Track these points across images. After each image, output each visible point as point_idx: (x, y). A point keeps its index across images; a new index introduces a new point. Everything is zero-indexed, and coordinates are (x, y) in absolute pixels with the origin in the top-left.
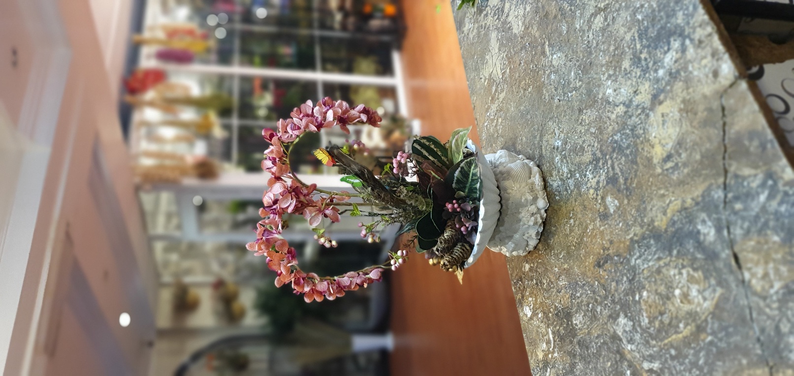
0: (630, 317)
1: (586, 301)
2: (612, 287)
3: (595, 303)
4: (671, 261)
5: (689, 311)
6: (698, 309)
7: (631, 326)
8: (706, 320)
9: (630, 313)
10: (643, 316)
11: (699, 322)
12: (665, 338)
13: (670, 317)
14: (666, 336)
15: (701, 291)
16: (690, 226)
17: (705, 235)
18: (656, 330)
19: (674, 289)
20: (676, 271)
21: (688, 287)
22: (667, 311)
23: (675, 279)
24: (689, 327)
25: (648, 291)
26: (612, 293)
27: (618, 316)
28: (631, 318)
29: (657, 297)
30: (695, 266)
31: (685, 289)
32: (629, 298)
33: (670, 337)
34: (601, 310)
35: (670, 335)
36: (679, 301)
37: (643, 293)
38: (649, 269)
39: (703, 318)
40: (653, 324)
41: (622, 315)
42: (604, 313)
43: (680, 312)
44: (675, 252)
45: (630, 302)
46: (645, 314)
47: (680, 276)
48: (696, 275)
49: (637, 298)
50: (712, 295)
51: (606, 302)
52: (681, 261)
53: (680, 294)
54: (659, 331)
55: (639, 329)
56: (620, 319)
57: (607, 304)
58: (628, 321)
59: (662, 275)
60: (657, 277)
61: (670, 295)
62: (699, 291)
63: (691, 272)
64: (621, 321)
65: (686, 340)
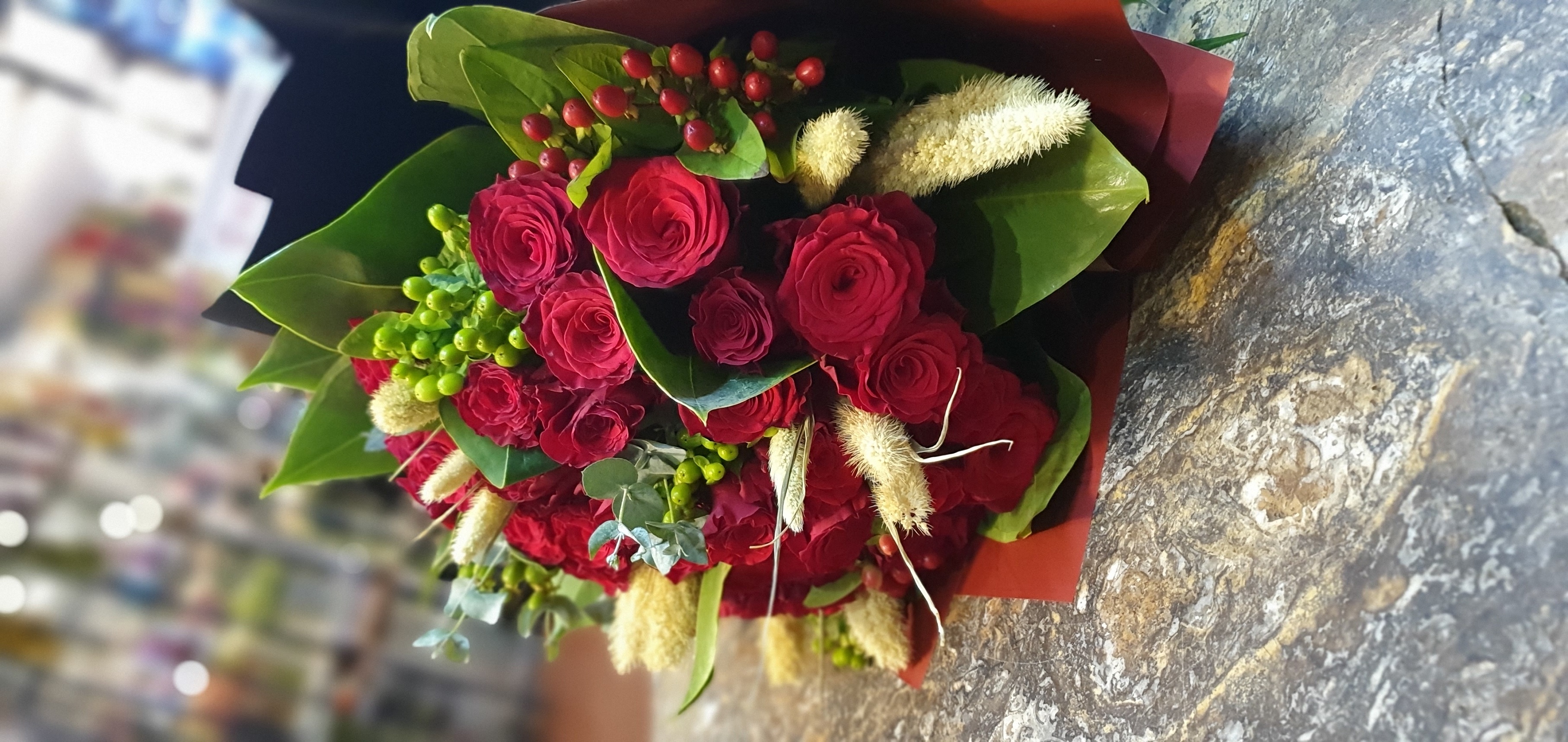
0: (1048, 690)
1: (884, 722)
2: (986, 617)
3: (915, 712)
4: (1223, 397)
5: (1311, 529)
6: (1353, 500)
7: (1052, 722)
8: (1395, 520)
9: (1049, 674)
10: (1101, 657)
11: (1358, 546)
12: (1195, 695)
13: (1219, 601)
14: (1203, 684)
15: (1362, 424)
16: (1302, 239)
17: (1365, 227)
18: (1155, 687)
19: (1239, 485)
20: (1248, 417)
21: (1303, 443)
22: (1209, 584)
23: (1244, 448)
24: (1312, 593)
25: (1125, 557)
26: (984, 640)
27: (1002, 711)
28: (1054, 693)
29: (1164, 557)
30: (1329, 353)
31: (1289, 461)
32: (1052, 620)
33: (1218, 681)
34: (936, 723)
35: (1219, 671)
36: (1260, 517)
37: (1106, 574)
38: (1136, 473)
39: (1379, 518)
40: (1144, 670)
41: (1016, 699)
42: (948, 728)
43: (1264, 558)
44: (1243, 356)
45: (1054, 631)
46: (1109, 648)
47: (1267, 423)
48: (1336, 381)
49: (1081, 605)
50: (1416, 411)
51: (957, 685)
52: (1269, 371)
53: (1267, 490)
54: (1170, 681)
55: (1082, 721)
56: (1007, 721)
57: (963, 687)
58: (1038, 708)
59: (1188, 465)
60: (1166, 485)
61: (1222, 517)
62: (1352, 430)
63: (1313, 381)
64: (1011, 726)
65: (1298, 652)
